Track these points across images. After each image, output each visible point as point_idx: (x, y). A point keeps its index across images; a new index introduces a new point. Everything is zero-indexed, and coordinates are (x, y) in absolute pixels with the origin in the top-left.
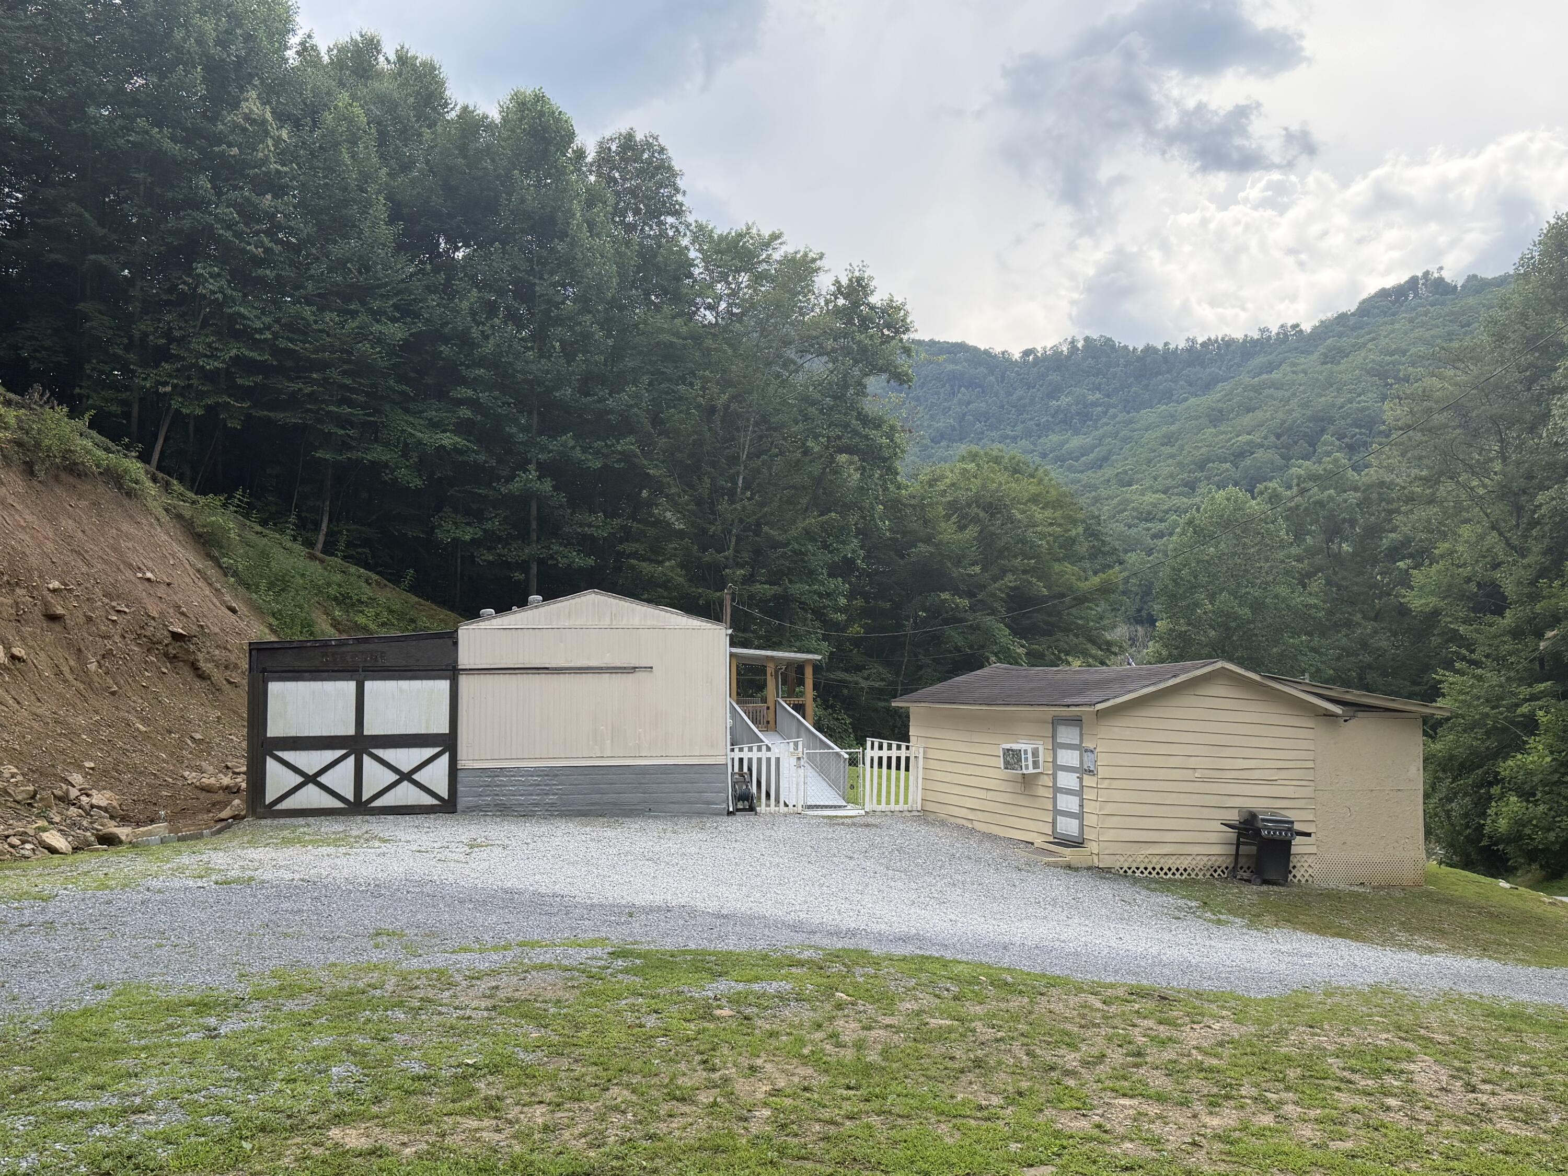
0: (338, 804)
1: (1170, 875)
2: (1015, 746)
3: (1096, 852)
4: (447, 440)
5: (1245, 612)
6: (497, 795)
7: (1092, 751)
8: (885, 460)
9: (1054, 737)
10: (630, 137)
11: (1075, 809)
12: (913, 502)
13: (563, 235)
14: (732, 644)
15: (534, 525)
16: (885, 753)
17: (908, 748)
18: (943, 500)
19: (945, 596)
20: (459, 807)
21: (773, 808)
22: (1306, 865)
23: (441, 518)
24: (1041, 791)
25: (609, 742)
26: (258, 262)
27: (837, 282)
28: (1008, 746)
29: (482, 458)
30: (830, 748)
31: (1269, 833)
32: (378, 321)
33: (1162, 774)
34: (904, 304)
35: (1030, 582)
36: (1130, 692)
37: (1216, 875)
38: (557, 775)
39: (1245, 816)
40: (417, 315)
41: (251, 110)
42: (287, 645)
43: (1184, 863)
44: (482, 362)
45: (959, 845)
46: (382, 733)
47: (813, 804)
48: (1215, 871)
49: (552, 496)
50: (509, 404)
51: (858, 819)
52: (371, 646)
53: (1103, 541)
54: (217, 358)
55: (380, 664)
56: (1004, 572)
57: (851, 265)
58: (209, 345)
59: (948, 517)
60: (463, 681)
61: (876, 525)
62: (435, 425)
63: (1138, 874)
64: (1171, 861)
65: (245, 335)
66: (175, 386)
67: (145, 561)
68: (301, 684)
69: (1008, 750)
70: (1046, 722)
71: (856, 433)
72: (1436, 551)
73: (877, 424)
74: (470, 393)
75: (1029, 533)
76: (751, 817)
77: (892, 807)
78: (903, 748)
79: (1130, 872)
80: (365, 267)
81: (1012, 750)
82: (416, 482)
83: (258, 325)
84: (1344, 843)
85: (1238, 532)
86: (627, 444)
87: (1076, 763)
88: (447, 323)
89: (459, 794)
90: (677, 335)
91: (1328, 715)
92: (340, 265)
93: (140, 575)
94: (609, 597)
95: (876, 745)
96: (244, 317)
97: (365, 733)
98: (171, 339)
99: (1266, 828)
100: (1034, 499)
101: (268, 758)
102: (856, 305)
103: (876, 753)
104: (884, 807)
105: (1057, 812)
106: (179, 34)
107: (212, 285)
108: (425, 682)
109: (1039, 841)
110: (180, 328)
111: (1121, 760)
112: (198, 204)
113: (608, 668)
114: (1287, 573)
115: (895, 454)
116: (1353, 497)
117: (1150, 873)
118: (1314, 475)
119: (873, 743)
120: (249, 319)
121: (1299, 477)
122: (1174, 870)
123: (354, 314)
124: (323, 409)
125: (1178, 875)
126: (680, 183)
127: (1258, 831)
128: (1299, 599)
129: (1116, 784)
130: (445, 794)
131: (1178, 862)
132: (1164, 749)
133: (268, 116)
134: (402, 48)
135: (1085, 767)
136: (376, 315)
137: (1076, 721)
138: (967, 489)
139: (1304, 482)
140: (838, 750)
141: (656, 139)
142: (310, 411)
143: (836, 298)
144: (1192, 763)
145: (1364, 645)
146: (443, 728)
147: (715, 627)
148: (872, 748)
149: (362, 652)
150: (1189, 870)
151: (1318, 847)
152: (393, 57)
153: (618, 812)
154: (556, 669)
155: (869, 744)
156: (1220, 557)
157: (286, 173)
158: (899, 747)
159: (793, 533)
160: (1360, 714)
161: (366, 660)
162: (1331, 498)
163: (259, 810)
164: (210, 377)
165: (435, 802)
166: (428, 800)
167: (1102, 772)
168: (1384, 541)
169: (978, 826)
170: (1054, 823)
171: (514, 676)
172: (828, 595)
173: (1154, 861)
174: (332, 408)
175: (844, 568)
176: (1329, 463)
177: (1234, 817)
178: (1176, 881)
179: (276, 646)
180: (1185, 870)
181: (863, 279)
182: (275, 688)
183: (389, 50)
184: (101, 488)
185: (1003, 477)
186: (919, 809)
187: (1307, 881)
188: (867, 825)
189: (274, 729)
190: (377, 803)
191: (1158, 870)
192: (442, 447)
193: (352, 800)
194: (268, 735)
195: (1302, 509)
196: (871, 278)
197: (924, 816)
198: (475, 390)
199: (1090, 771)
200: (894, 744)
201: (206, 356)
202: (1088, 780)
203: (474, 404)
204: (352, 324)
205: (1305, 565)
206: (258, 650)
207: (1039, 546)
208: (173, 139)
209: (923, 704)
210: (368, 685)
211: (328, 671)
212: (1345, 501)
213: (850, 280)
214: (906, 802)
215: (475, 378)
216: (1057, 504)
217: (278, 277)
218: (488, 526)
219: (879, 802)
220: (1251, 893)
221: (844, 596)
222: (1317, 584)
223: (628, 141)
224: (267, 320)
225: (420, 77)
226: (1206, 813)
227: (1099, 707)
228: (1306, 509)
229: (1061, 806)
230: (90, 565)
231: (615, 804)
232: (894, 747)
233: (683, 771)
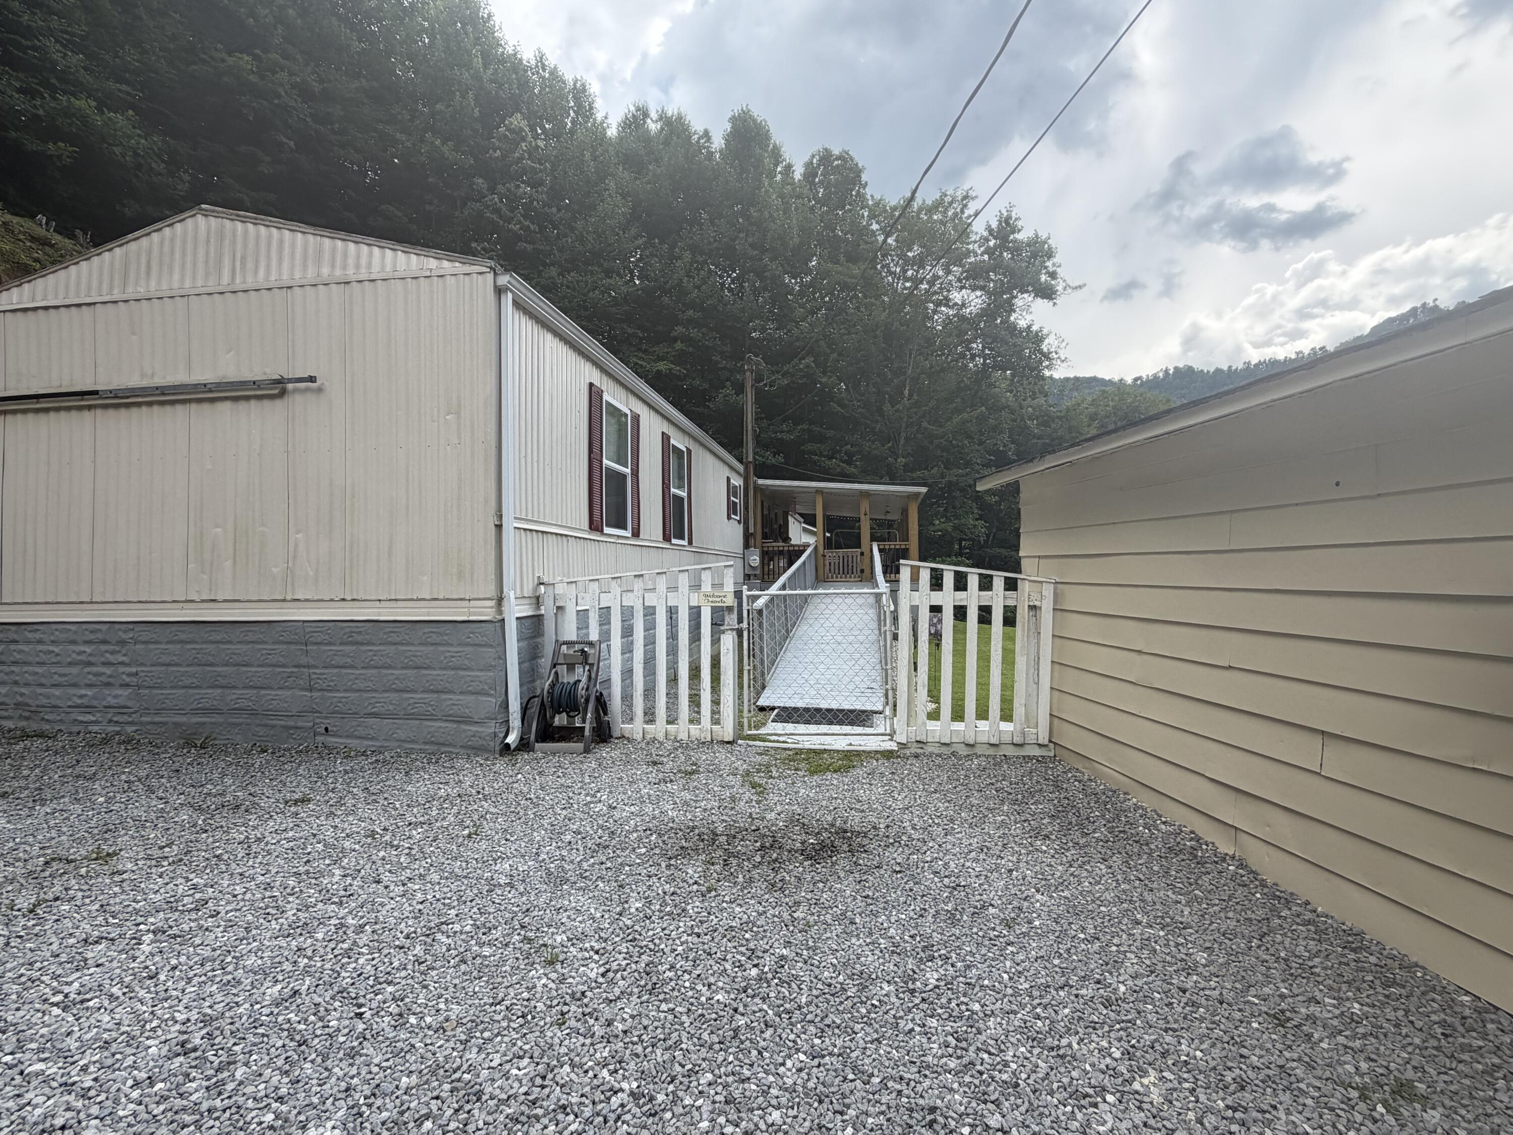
4: (663, 365)
10: (827, 151)
16: (947, 598)
17: (1011, 585)
18: (1086, 413)
21: (659, 728)
25: (229, 564)
27: (989, 227)
29: (696, 382)
34: (1048, 239)
38: (122, 643)
41: (511, 123)
44: (691, 305)
57: (1001, 211)
61: (1025, 424)
62: (660, 359)
74: (684, 331)
78: (998, 583)
95: (925, 576)
102: (1005, 243)
103: (925, 598)
113: (222, 387)
115: (1043, 362)
133: (525, 127)
141: (847, 152)
143: (988, 240)
147: (467, 269)
148: (915, 584)
152: (656, 117)
153: (261, 732)
154: (115, 394)
155: (905, 574)
157: (540, 170)
181: (1011, 219)
186: (1043, 738)
196: (1017, 216)
198: (687, 328)
200: (974, 574)
203: (686, 339)
213: (1000, 222)
214: (1006, 718)
215: (687, 319)
223: (825, 156)
231: (253, 713)
233: (394, 638)
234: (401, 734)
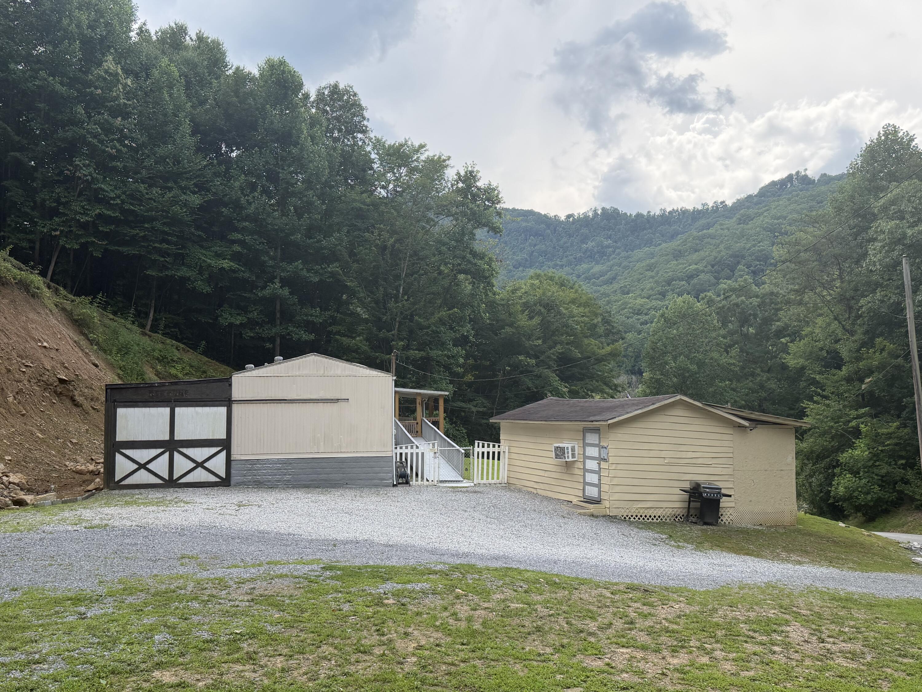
0: (159, 481)
1: (650, 520)
2: (561, 445)
3: (608, 506)
4: (226, 264)
5: (694, 368)
6: (255, 475)
7: (606, 448)
8: (486, 278)
9: (584, 439)
10: (336, 86)
11: (596, 482)
12: (502, 303)
13: (296, 144)
14: (396, 386)
15: (278, 315)
16: (486, 450)
17: (499, 446)
18: (521, 301)
19: (521, 358)
20: (232, 482)
21: (420, 482)
22: (729, 514)
23: (222, 311)
24: (577, 471)
25: (322, 443)
26: (112, 158)
27: (458, 174)
28: (557, 445)
29: (247, 275)
30: (454, 447)
31: (707, 495)
32: (185, 193)
33: (646, 461)
34: (497, 187)
35: (570, 350)
36: (628, 413)
37: (677, 520)
38: (291, 463)
39: (694, 485)
40: (208, 190)
41: (109, 68)
42: (128, 386)
43: (658, 513)
44: (247, 218)
45: (529, 503)
46: (186, 439)
47: (444, 479)
48: (676, 517)
49: (289, 298)
50: (263, 243)
51: (470, 488)
52: (179, 387)
53: (613, 326)
54: (87, 215)
55: (184, 397)
56: (556, 343)
57: (466, 164)
58: (83, 207)
59: (523, 312)
60: (235, 408)
61: (481, 316)
62: (218, 256)
63: (632, 519)
64: (651, 512)
65: (104, 201)
66: (62, 232)
67: (43, 336)
68: (137, 409)
69: (557, 447)
70: (578, 431)
71: (469, 262)
72: (803, 333)
73: (482, 257)
74: (240, 236)
75: (570, 322)
76: (406, 488)
77: (490, 481)
78: (497, 446)
79: (627, 518)
80: (177, 161)
81: (560, 447)
82: (207, 289)
83: (112, 195)
84: (751, 501)
85: (690, 321)
86: (334, 267)
87: (597, 455)
88: (226, 195)
89: (232, 475)
90: (364, 203)
91: (741, 426)
92: (162, 160)
93: (40, 344)
94: (323, 357)
95: (481, 445)
96: (103, 190)
97: (175, 439)
98: (59, 203)
99: (705, 492)
100: (573, 301)
101: (117, 453)
102: (469, 187)
103: (481, 450)
104: (485, 481)
105: (585, 483)
106: (65, 22)
107: (85, 171)
108: (212, 408)
109: (575, 500)
110: (65, 197)
111: (622, 453)
112: (75, 122)
113: (322, 400)
114: (718, 345)
115: (492, 275)
116: (755, 301)
117: (639, 519)
118: (733, 288)
119: (479, 443)
120: (107, 192)
121: (724, 290)
122: (652, 517)
123: (170, 189)
124: (151, 246)
125: (655, 520)
126: (366, 114)
127: (701, 494)
128: (724, 360)
129: (619, 467)
130: (223, 475)
131: (655, 512)
132: (646, 446)
133: (120, 71)
134: (200, 32)
135: (602, 457)
136: (184, 190)
137: (596, 430)
138: (534, 295)
139: (727, 292)
140: (458, 447)
141: (352, 88)
142: (144, 246)
143: (458, 183)
144: (663, 454)
145: (762, 386)
146: (223, 435)
147: (386, 375)
148: (478, 447)
149: (174, 390)
150: (661, 517)
151: (736, 503)
152: (194, 37)
153: (328, 485)
154: (291, 400)
155: (476, 444)
156: (679, 336)
157: (130, 105)
158: (494, 446)
159: (432, 320)
160: (759, 426)
161: (176, 395)
162: (743, 302)
163: (111, 485)
164: (84, 226)
165: (218, 480)
166: (213, 479)
167: (611, 460)
168: (773, 326)
169: (540, 492)
170: (584, 490)
171: (265, 404)
172: (453, 357)
173: (641, 511)
174: (157, 245)
175: (462, 341)
176: (741, 281)
177: (687, 486)
178: (654, 523)
179: (122, 386)
180: (659, 517)
181: (473, 172)
182: (121, 411)
183: (192, 33)
184: (16, 292)
185: (555, 289)
186: (506, 482)
187: (729, 523)
188: (475, 492)
189: (121, 436)
190: (183, 481)
191: (643, 517)
192: (223, 268)
193: (167, 478)
194: (118, 439)
195: (726, 308)
196: (478, 172)
197: (508, 486)
198: (243, 235)
199: (605, 459)
200: (491, 444)
201: (81, 213)
202: (604, 465)
203: (242, 243)
204: (169, 195)
205: (728, 341)
206: (111, 389)
207: (576, 329)
208: (62, 83)
209: (508, 421)
210: (177, 410)
211: (153, 402)
212: (751, 303)
213: (466, 172)
214: (498, 478)
215: (243, 228)
216: (586, 305)
217: (125, 167)
218: (250, 316)
219: (482, 479)
220: (697, 530)
221: (462, 357)
222: (735, 351)
223: (335, 90)
224: (118, 192)
225: (211, 50)
226: (672, 483)
227: (610, 422)
228: (728, 308)
229: (588, 480)
230: (8, 338)
231: (326, 480)
232: (491, 446)
233: (366, 461)
234: (367, 484)
